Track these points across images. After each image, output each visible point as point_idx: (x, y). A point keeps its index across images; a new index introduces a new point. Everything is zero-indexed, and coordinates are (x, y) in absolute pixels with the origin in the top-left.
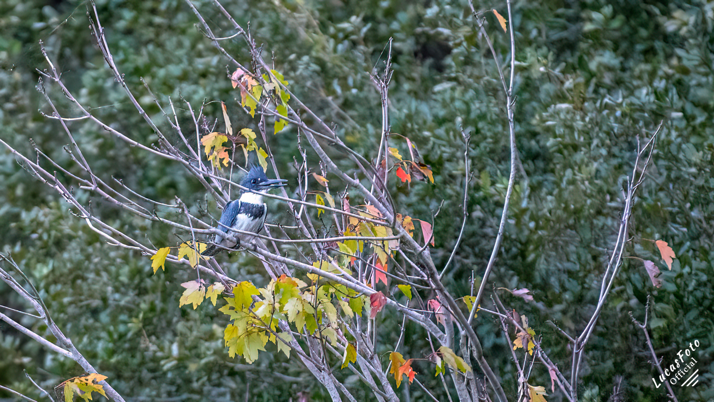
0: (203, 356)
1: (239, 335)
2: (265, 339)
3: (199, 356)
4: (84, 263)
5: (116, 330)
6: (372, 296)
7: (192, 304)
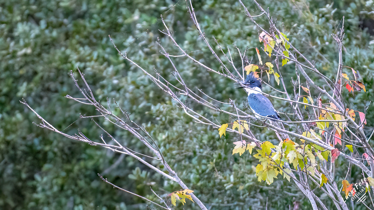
0: (246, 182)
1: (263, 170)
2: (277, 173)
3: (244, 182)
4: (184, 133)
5: (201, 168)
6: (332, 151)
7: (239, 153)
